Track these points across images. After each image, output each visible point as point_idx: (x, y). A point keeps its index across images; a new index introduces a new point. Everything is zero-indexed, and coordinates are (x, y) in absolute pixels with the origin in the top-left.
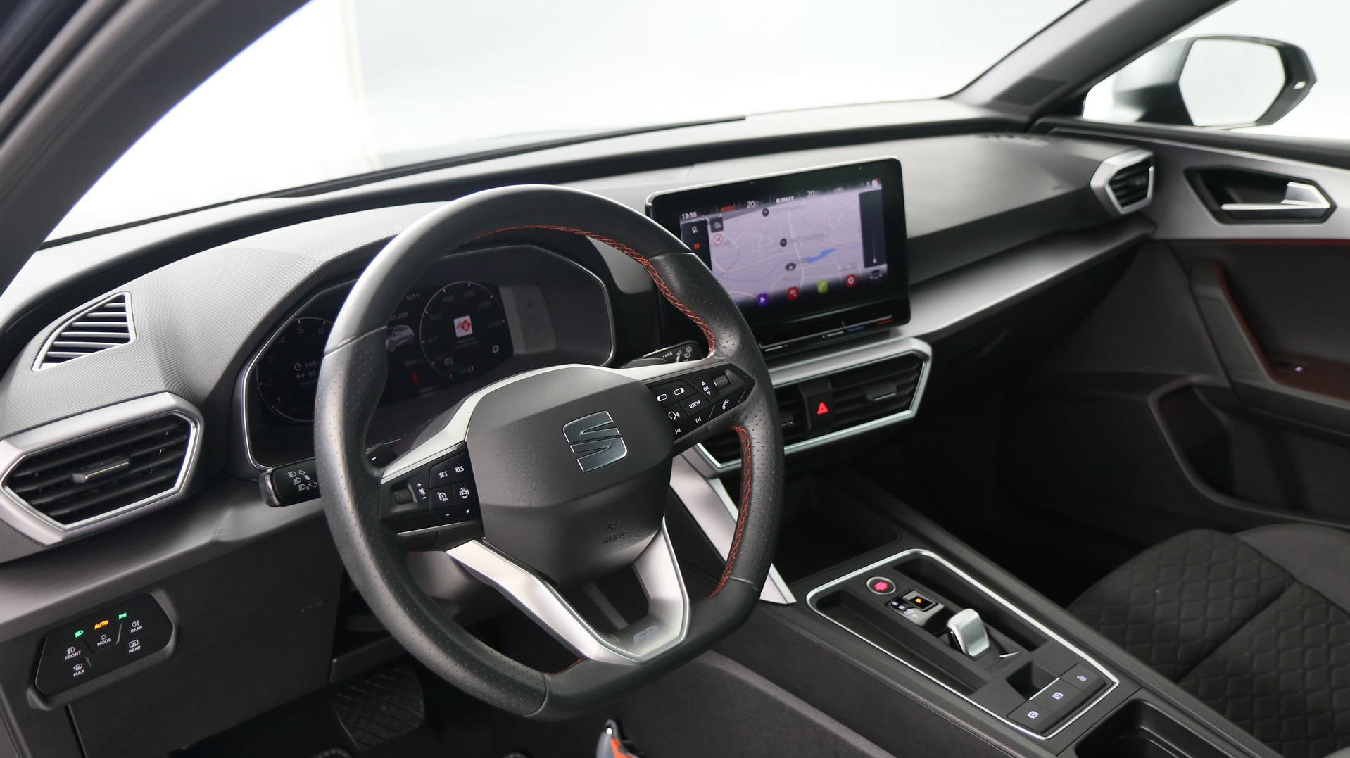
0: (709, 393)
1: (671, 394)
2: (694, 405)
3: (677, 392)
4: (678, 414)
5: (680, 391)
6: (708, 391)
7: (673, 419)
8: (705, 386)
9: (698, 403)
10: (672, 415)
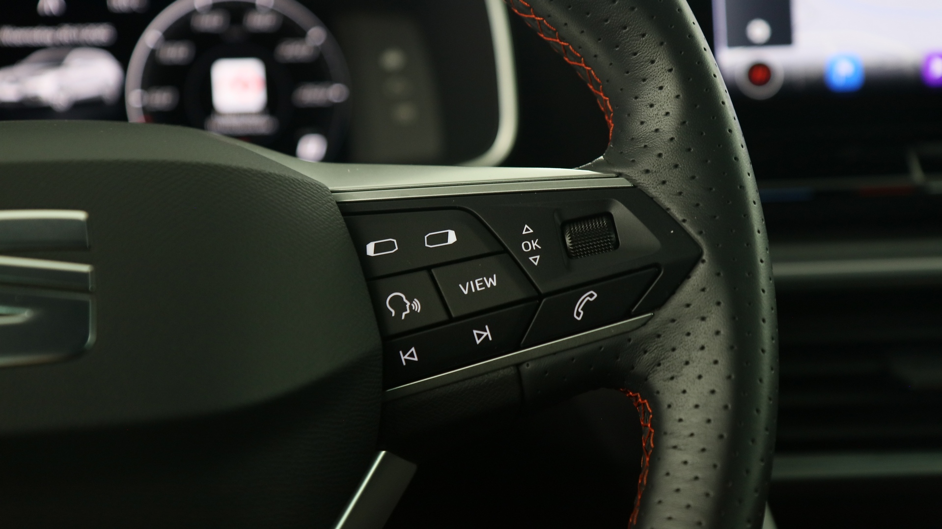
0: (535, 260)
1: (410, 242)
2: (476, 285)
3: (431, 240)
4: (417, 305)
5: (445, 237)
6: (534, 252)
7: (398, 314)
8: (529, 237)
9: (492, 282)
10: (398, 303)
